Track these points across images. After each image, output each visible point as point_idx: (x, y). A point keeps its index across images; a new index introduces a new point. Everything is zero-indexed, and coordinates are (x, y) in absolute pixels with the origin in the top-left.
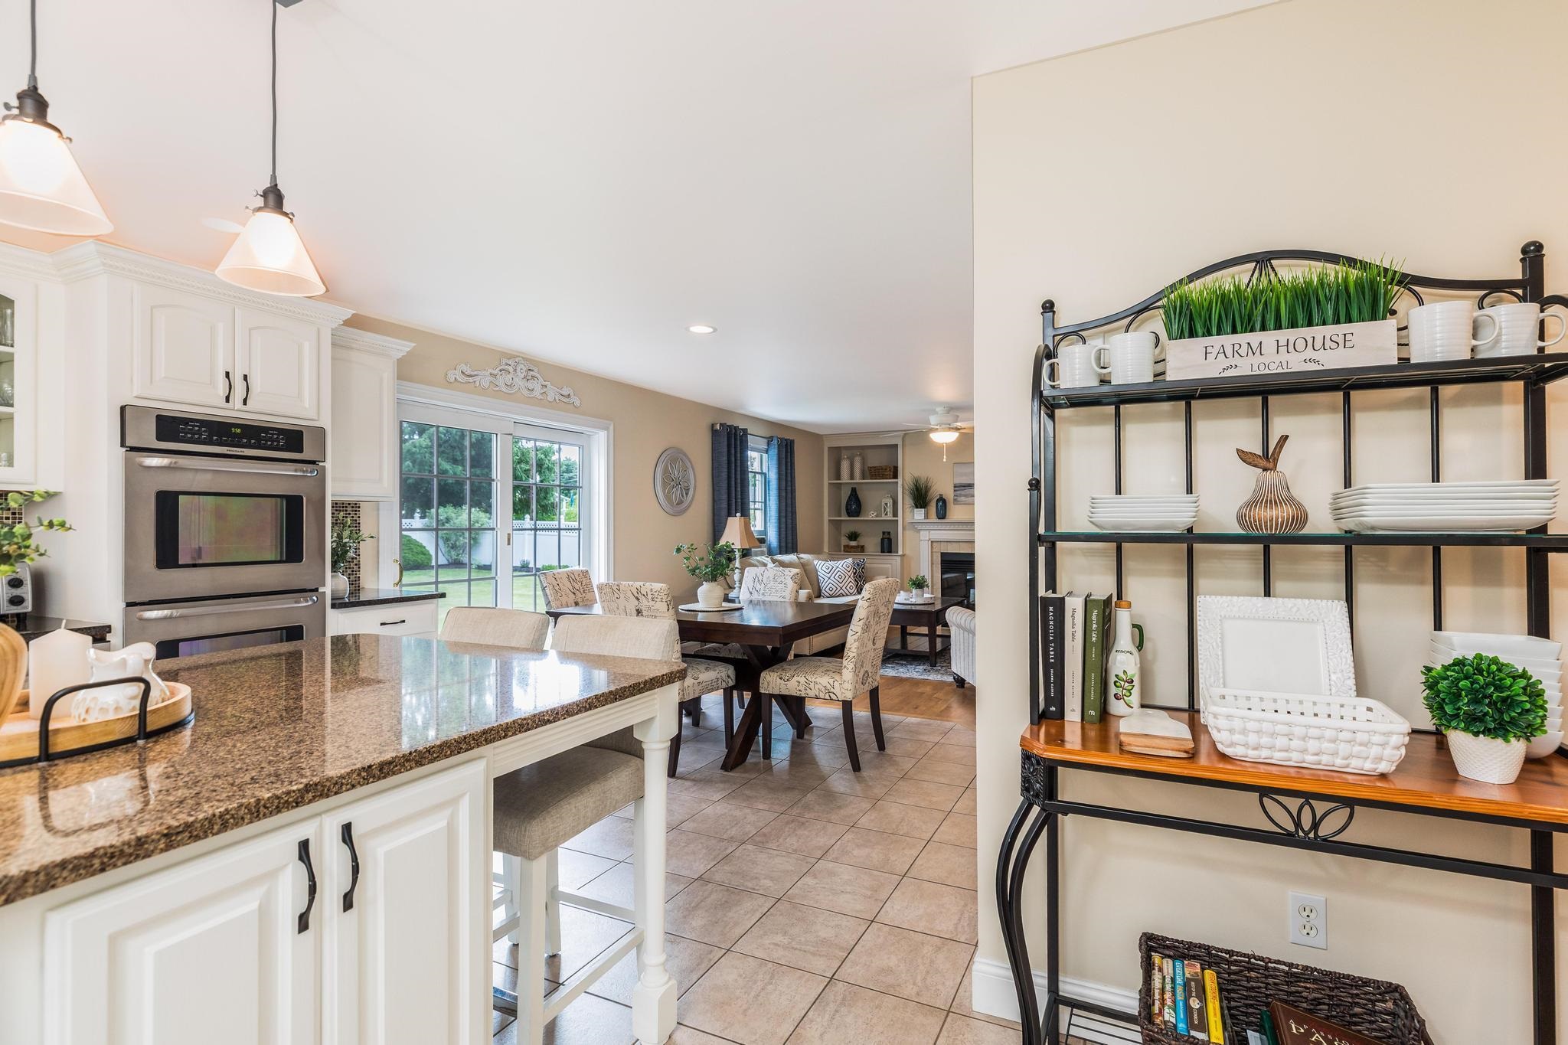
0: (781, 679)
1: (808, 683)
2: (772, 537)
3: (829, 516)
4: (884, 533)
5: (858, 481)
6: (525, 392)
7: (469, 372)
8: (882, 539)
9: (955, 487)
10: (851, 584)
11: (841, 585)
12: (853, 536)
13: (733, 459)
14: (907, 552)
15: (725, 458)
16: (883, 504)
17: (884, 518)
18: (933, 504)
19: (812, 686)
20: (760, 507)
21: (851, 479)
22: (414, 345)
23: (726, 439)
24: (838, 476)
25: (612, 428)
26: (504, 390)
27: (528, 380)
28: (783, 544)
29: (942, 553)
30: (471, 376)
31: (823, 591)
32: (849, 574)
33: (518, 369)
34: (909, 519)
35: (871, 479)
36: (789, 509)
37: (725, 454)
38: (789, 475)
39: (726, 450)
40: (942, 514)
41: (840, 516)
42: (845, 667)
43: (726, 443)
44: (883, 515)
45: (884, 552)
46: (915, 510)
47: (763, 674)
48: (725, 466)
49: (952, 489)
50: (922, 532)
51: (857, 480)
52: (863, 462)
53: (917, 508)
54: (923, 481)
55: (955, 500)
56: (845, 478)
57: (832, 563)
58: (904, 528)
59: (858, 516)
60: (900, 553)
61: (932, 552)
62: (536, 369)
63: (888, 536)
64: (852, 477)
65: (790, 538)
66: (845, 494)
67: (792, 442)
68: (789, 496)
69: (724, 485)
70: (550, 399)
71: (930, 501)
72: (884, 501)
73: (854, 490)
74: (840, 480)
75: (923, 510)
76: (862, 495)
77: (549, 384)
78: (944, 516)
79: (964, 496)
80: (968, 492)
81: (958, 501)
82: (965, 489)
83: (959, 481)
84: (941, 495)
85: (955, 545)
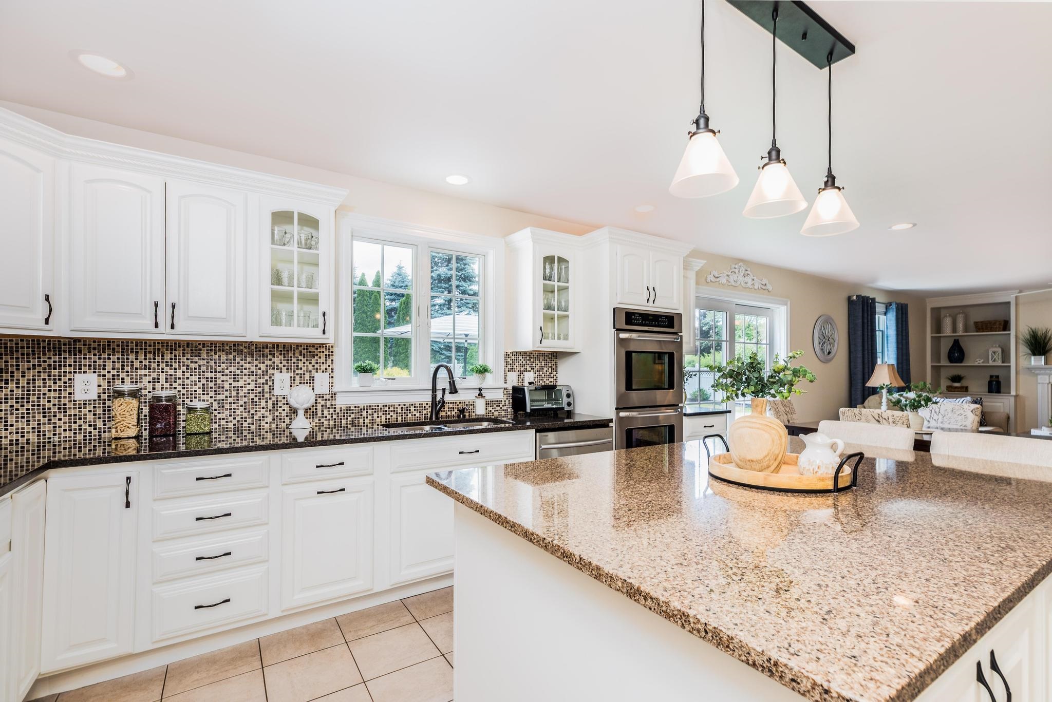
3: (932, 362)
4: (991, 377)
5: (961, 334)
6: (743, 285)
7: (717, 275)
8: (990, 383)
12: (957, 379)
13: (866, 321)
14: (1021, 393)
15: (860, 321)
16: (990, 352)
17: (991, 363)
21: (953, 333)
22: (705, 262)
23: (861, 306)
24: (938, 331)
25: (789, 303)
26: (733, 284)
27: (745, 277)
30: (717, 278)
33: (740, 270)
34: (1023, 365)
35: (977, 332)
37: (861, 317)
38: (904, 331)
39: (860, 314)
41: (940, 362)
43: (861, 310)
45: (992, 393)
46: (1033, 358)
48: (860, 326)
50: (1039, 377)
52: (968, 318)
53: (1034, 354)
54: (1040, 333)
56: (947, 330)
58: (1017, 373)
59: (961, 362)
60: (1013, 393)
62: (749, 270)
63: (997, 379)
64: (954, 330)
66: (947, 345)
67: (906, 305)
68: (904, 347)
69: (860, 340)
70: (756, 288)
72: (992, 350)
73: (956, 343)
74: (940, 333)
75: (1043, 357)
76: (965, 345)
77: (755, 278)
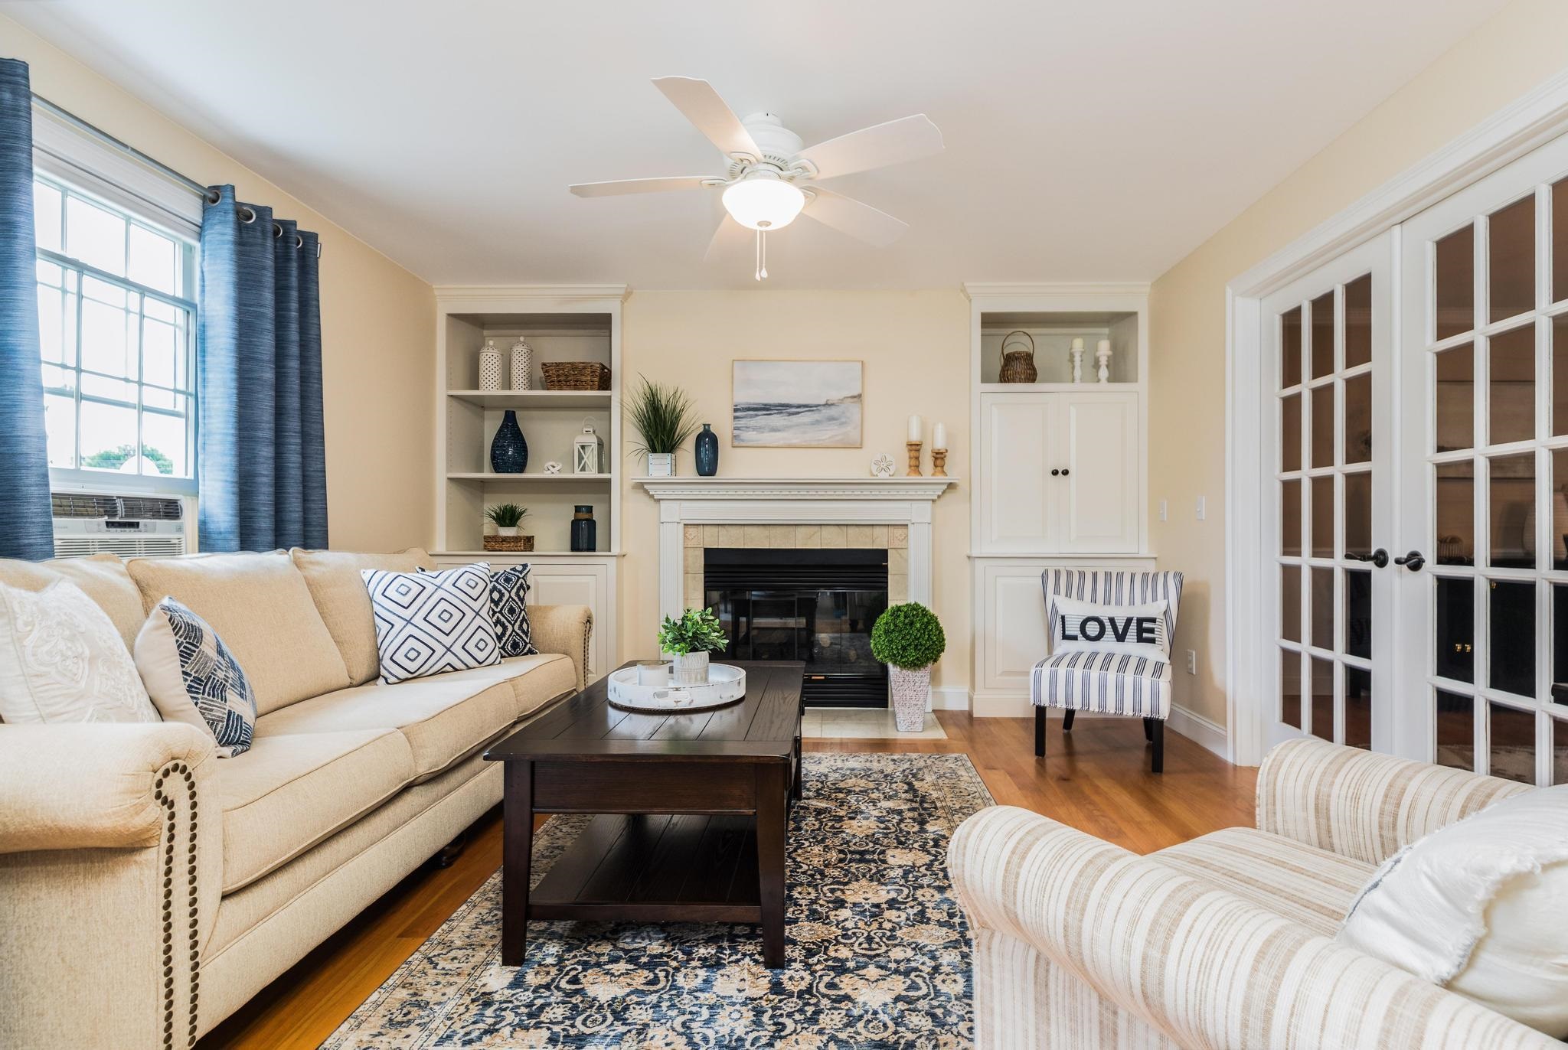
3: (449, 469)
4: (578, 509)
5: (519, 394)
8: (573, 523)
9: (736, 410)
10: (480, 634)
11: (448, 641)
12: (507, 516)
14: (630, 549)
16: (578, 447)
17: (579, 476)
18: (689, 445)
21: (503, 388)
24: (473, 379)
28: (260, 523)
29: (706, 550)
31: (386, 662)
32: (478, 605)
34: (635, 477)
35: (549, 388)
40: (708, 465)
44: (576, 469)
45: (578, 550)
46: (652, 456)
49: (730, 414)
50: (663, 505)
51: (519, 390)
52: (531, 351)
53: (654, 450)
54: (664, 398)
55: (735, 437)
56: (491, 385)
57: (421, 577)
58: (623, 498)
59: (522, 471)
60: (615, 550)
61: (685, 549)
63: (586, 516)
64: (506, 383)
65: (292, 505)
66: (491, 427)
71: (682, 438)
72: (581, 440)
73: (510, 418)
74: (477, 388)
75: (668, 457)
76: (532, 427)
78: (712, 472)
79: (754, 429)
80: (762, 420)
81: (743, 441)
82: (757, 415)
83: (746, 397)
84: (707, 426)
85: (733, 531)
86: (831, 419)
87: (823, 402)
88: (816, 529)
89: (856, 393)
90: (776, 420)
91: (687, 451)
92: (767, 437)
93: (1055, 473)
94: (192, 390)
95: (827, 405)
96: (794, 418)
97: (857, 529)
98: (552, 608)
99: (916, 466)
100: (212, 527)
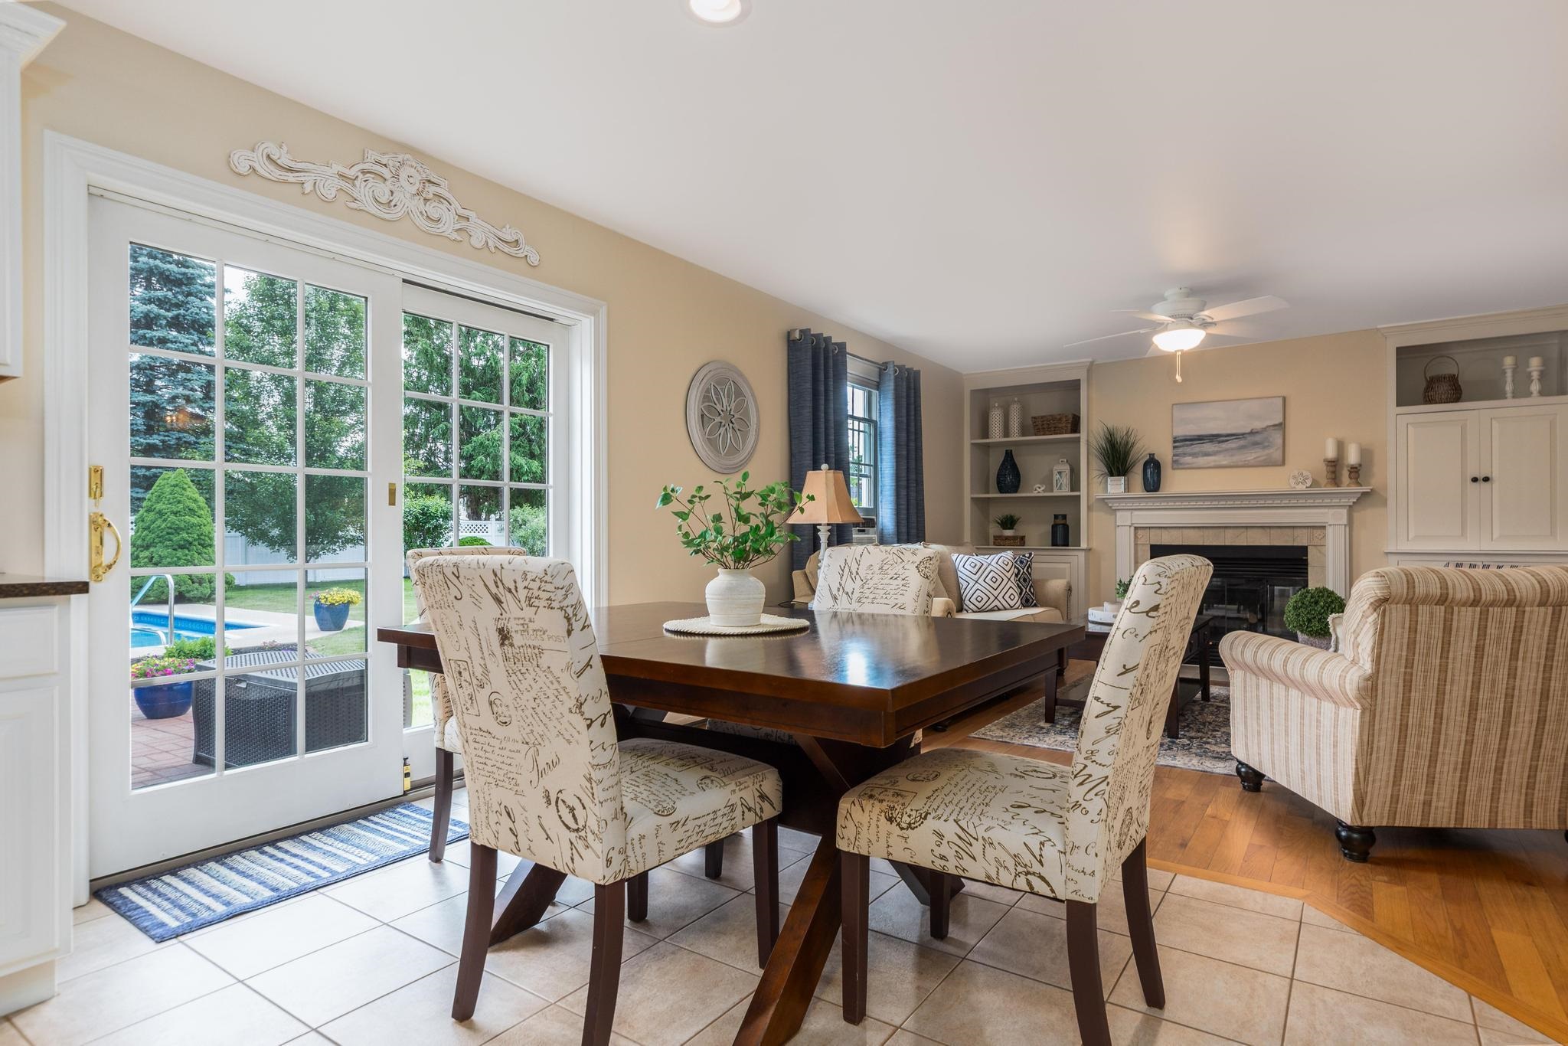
0: (890, 820)
1: (966, 838)
2: (886, 517)
3: (972, 493)
4: (1056, 517)
5: (1015, 440)
6: (422, 222)
7: (284, 161)
8: (1053, 526)
9: (1175, 442)
10: (1011, 591)
11: (996, 593)
12: (1009, 522)
13: (822, 388)
14: (1094, 545)
15: (809, 385)
16: (1055, 472)
17: (1056, 493)
18: (1138, 470)
19: (977, 848)
20: (867, 473)
21: (1005, 437)
23: (810, 356)
24: (985, 432)
25: (603, 311)
26: (373, 209)
27: (426, 200)
28: (904, 530)
29: (1152, 545)
30: (290, 170)
31: (967, 602)
32: (1009, 575)
33: (403, 175)
34: (1098, 493)
35: (1036, 435)
36: (913, 476)
37: (809, 377)
38: (913, 424)
39: (809, 371)
40: (1153, 483)
41: (988, 493)
42: (1077, 805)
43: (810, 363)
44: (1055, 489)
45: (1057, 545)
46: (1110, 479)
47: (844, 805)
48: (809, 397)
49: (1170, 445)
50: (1119, 514)
51: (1015, 437)
52: (1024, 410)
53: (1112, 475)
54: (1119, 436)
55: (1174, 462)
56: (996, 436)
57: (978, 558)
58: (1089, 508)
59: (1016, 492)
60: (1084, 545)
61: (1136, 544)
62: (444, 183)
63: (1063, 522)
64: (1006, 433)
65: (913, 519)
66: (996, 460)
67: (917, 373)
68: (913, 455)
69: (808, 429)
70: (477, 242)
71: (1133, 464)
72: (1057, 468)
73: (1009, 455)
74: (988, 438)
75: (1122, 479)
76: (1022, 461)
77: (472, 215)
78: (1156, 488)
79: (1190, 455)
80: (1197, 448)
81: (1181, 464)
82: (1192, 445)
83: (1182, 431)
84: (1152, 456)
85: (1174, 532)
86: (1256, 444)
87: (1248, 430)
88: (1243, 530)
89: (1277, 423)
90: (1208, 447)
91: (1137, 476)
92: (1202, 461)
93: (1475, 480)
94: (872, 463)
95: (1252, 433)
96: (1224, 445)
97: (1279, 531)
98: (1047, 580)
99: (1335, 480)
100: (885, 532)
